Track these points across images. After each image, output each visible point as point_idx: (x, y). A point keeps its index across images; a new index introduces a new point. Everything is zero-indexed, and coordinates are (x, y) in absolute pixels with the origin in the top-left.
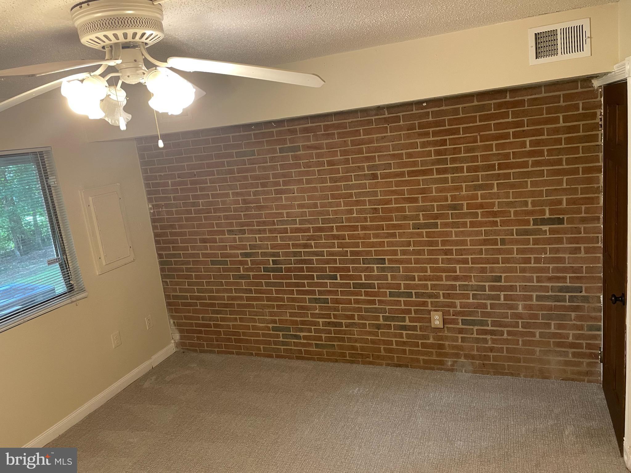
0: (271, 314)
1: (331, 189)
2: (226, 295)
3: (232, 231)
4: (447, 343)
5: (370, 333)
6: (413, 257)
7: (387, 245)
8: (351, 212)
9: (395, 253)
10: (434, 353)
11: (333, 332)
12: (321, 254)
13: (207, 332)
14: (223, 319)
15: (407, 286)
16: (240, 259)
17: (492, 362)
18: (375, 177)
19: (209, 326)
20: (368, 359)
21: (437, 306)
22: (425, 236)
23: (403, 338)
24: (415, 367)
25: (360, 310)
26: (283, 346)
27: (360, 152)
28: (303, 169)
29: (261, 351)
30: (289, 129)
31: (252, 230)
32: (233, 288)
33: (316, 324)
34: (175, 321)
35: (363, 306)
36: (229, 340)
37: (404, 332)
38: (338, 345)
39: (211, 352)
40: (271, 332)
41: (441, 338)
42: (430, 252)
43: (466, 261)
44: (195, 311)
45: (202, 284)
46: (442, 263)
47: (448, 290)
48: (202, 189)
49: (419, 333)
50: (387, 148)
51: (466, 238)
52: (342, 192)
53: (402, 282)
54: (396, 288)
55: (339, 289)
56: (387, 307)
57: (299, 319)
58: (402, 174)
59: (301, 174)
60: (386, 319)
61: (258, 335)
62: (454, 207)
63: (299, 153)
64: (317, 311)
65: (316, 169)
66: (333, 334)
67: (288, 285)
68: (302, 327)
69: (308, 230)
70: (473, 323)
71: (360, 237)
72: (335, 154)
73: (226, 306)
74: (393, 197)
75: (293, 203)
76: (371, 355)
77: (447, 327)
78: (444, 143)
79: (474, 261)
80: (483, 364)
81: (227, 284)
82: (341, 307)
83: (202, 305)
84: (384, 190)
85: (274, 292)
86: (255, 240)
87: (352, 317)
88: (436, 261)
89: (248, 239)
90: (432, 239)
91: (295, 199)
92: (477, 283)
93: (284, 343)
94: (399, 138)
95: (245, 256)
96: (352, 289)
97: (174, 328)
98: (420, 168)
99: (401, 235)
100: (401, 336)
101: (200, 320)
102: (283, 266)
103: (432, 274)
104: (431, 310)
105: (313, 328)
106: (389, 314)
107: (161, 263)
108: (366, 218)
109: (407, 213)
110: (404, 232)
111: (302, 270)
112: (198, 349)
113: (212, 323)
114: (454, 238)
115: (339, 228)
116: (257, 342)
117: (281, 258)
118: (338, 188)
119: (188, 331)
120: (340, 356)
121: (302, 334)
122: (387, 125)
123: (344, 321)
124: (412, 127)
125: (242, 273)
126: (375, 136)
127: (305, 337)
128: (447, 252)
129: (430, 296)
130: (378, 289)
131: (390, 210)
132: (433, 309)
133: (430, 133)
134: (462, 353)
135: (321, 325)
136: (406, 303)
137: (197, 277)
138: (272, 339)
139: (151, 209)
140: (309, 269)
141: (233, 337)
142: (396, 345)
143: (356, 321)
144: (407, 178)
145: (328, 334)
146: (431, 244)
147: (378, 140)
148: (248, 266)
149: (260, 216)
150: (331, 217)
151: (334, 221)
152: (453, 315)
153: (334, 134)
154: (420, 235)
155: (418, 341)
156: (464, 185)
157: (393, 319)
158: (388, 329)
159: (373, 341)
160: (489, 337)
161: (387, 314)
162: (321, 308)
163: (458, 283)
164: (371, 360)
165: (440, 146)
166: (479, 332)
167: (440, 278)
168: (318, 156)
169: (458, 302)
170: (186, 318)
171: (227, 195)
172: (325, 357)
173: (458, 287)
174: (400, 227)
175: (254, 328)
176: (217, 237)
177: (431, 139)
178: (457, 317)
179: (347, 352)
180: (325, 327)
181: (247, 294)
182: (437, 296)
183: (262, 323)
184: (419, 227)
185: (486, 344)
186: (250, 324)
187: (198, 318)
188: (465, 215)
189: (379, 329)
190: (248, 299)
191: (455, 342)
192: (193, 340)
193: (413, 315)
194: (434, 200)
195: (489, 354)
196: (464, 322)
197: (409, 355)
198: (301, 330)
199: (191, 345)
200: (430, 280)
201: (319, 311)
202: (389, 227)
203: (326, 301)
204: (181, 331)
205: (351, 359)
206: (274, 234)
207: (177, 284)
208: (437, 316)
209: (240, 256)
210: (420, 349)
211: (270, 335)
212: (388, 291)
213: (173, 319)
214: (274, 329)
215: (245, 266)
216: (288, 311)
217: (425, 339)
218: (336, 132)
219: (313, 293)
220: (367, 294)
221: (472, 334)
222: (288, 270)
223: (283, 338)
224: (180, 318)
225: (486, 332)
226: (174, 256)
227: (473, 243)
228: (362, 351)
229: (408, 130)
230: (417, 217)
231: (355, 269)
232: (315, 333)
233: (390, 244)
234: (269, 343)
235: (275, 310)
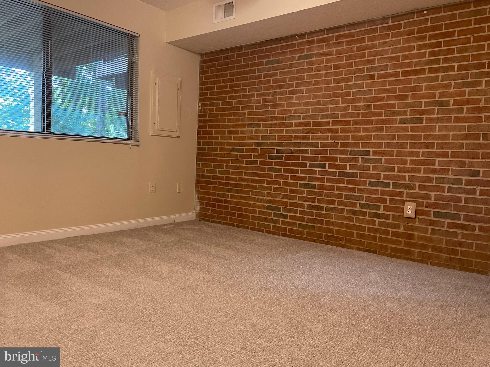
0: (268, 195)
1: (334, 89)
2: (238, 177)
3: (251, 124)
4: (416, 234)
5: (346, 218)
6: (395, 150)
7: (373, 138)
8: (347, 108)
9: (379, 145)
10: (403, 242)
11: (315, 214)
12: (316, 145)
13: (219, 206)
14: (232, 197)
15: (386, 177)
16: (253, 147)
17: (459, 257)
18: (372, 77)
19: (221, 201)
20: (341, 242)
21: (411, 198)
22: (409, 131)
23: (375, 225)
24: (383, 254)
25: (340, 196)
26: (272, 223)
27: (363, 56)
28: (313, 73)
29: (255, 226)
30: (308, 41)
31: (266, 124)
32: (244, 171)
33: (302, 206)
34: (199, 195)
35: (344, 193)
36: (233, 214)
37: (377, 220)
38: (317, 227)
39: (219, 223)
40: (266, 210)
41: (412, 229)
42: (413, 146)
43: (445, 155)
44: (215, 189)
45: (222, 167)
46: (422, 156)
47: (424, 182)
48: (237, 91)
49: (390, 221)
50: (387, 52)
51: (449, 133)
52: (342, 91)
53: (382, 173)
54: (375, 178)
55: (326, 177)
56: (365, 195)
57: (289, 201)
58: (396, 75)
59: (312, 76)
60: (362, 206)
61: (255, 212)
62: (441, 104)
63: (313, 59)
64: (304, 195)
65: (324, 72)
66: (314, 216)
67: (286, 171)
68: (290, 208)
69: (308, 124)
70: (445, 216)
71: (351, 131)
72: (341, 59)
73: (236, 185)
74: (385, 95)
75: (301, 101)
76: (344, 239)
77: (419, 218)
78: (438, 45)
79: (454, 155)
80: (450, 258)
81: (241, 168)
82: (325, 193)
83: (220, 184)
84: (378, 89)
85: (273, 176)
86: (266, 132)
87: (333, 202)
88: (417, 154)
89: (261, 132)
90: (416, 133)
91: (303, 98)
92: (454, 177)
93: (274, 221)
94: (399, 42)
95: (257, 146)
96: (337, 177)
97: (197, 201)
98: (414, 68)
99: (387, 129)
100: (374, 223)
101: (216, 196)
102: (284, 155)
103: (411, 166)
104: (405, 201)
105: (299, 209)
106: (366, 201)
107: (198, 149)
108: (358, 114)
109: (396, 109)
110: (391, 127)
111: (298, 158)
112: (210, 219)
113: (224, 199)
114: (437, 132)
115: (334, 123)
116: (254, 218)
117: (284, 148)
118: (339, 88)
119: (207, 204)
120: (317, 237)
121: (289, 214)
122: (389, 32)
123: (325, 206)
124: (411, 33)
125: (252, 159)
126: (377, 42)
127: (292, 218)
128: (427, 146)
129: (407, 187)
130: (359, 178)
131: (382, 107)
132: (408, 199)
133: (427, 37)
134: (430, 244)
135: (306, 208)
136: (383, 193)
137: (221, 161)
138: (265, 217)
139: (199, 107)
140: (304, 158)
141: (237, 212)
142: (368, 231)
143: (336, 206)
144: (400, 78)
145: (311, 216)
146: (414, 137)
147: (380, 45)
148: (258, 154)
149: (274, 113)
150: (330, 113)
151: (331, 116)
152: (426, 207)
153: (343, 42)
154: (405, 129)
155: (389, 229)
156: (453, 82)
157: (368, 206)
158: (363, 216)
159: (348, 226)
160: (459, 231)
161: (364, 202)
162: (308, 193)
163: (435, 176)
164: (344, 243)
165: (435, 48)
166: (450, 225)
167: (419, 171)
168: (328, 61)
169: (432, 194)
170: (208, 194)
171: (253, 96)
172: (305, 236)
173: (434, 180)
174: (387, 121)
175: (254, 206)
176: (240, 129)
177: (428, 42)
178: (430, 209)
179: (324, 234)
180: (309, 209)
181: (253, 177)
182: (413, 188)
183: (260, 202)
184: (405, 122)
185: (456, 238)
186: (251, 202)
187: (214, 195)
188: (451, 111)
189: (355, 215)
190: (254, 181)
191: (425, 233)
192: (208, 212)
193: (388, 204)
194: (423, 97)
195: (458, 248)
196: (436, 214)
197: (378, 242)
198: (289, 211)
199: (206, 216)
200: (408, 172)
201: (306, 195)
202: (377, 122)
203: (313, 187)
204: (202, 204)
205: (327, 240)
206: (282, 127)
207: (206, 166)
208: (410, 206)
209: (253, 145)
210: (390, 237)
211: (264, 213)
212: (368, 180)
213: (198, 194)
214: (269, 208)
215: (256, 154)
216: (281, 193)
217: (396, 228)
218: (345, 40)
219: (304, 178)
220: (349, 182)
221: (443, 227)
222: (288, 158)
223: (274, 217)
224: (203, 193)
225: (457, 226)
226: (208, 143)
227: (455, 137)
228: (336, 234)
229: (407, 35)
230: (405, 113)
231: (342, 160)
232: (299, 214)
233: (376, 137)
234: (262, 219)
235: (272, 192)
